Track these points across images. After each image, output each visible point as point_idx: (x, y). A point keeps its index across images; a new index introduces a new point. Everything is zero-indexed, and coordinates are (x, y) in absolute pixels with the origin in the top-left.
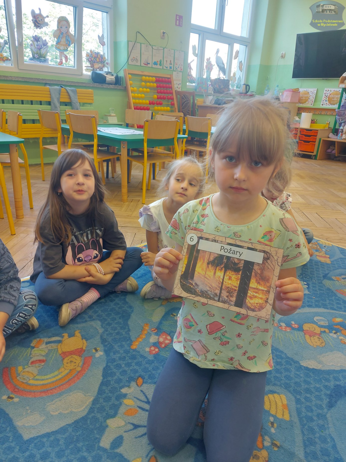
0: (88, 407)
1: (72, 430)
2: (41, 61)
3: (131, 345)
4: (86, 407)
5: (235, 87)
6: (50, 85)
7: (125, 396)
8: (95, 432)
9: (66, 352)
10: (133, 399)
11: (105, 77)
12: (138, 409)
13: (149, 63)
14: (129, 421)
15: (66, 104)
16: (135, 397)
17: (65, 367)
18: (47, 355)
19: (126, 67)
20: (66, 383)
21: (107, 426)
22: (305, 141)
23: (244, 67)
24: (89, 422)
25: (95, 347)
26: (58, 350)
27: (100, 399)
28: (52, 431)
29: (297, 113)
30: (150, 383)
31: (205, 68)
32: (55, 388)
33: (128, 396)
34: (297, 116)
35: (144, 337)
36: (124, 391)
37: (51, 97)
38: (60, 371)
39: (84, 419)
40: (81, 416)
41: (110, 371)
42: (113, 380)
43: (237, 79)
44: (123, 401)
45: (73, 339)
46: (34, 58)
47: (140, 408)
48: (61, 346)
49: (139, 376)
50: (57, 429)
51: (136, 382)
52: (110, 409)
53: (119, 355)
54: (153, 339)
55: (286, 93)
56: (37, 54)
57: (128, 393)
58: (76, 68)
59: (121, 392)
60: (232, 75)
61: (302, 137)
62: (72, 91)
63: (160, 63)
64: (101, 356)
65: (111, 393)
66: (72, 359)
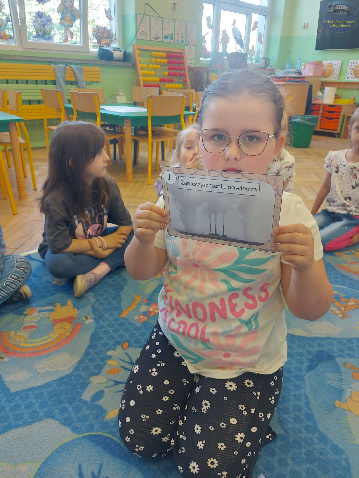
0: (74, 366)
1: (57, 385)
2: (45, 38)
3: (121, 313)
4: (71, 367)
5: (254, 61)
6: (55, 63)
7: (110, 357)
8: (78, 387)
9: (57, 319)
10: (117, 361)
11: (113, 54)
12: (121, 368)
13: (159, 36)
14: (112, 379)
15: (72, 83)
16: (119, 359)
17: (55, 332)
18: (39, 322)
19: (134, 42)
20: (55, 346)
21: (90, 382)
22: (327, 118)
23: (263, 39)
24: (73, 379)
25: (86, 315)
26: (50, 317)
27: (86, 360)
28: (37, 386)
29: (321, 88)
30: (135, 347)
31: (220, 41)
32: (44, 350)
33: (112, 357)
34: (320, 91)
35: (134, 306)
36: (109, 353)
37: (55, 76)
38: (50, 335)
39: (69, 376)
40: (66, 374)
41: (98, 336)
42: (99, 344)
43: (256, 52)
44: (107, 362)
45: (64, 308)
46: (38, 36)
47: (123, 367)
48: (53, 314)
49: (126, 341)
50: (42, 384)
51: (122, 346)
52: (94, 369)
53: (107, 323)
54: (143, 309)
55: (308, 66)
56: (41, 31)
57: (113, 355)
58: (82, 45)
59: (106, 354)
60: (250, 48)
61: (325, 114)
62: (77, 68)
63: (172, 36)
64: (90, 323)
65: (96, 355)
66: (62, 326)
